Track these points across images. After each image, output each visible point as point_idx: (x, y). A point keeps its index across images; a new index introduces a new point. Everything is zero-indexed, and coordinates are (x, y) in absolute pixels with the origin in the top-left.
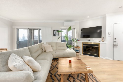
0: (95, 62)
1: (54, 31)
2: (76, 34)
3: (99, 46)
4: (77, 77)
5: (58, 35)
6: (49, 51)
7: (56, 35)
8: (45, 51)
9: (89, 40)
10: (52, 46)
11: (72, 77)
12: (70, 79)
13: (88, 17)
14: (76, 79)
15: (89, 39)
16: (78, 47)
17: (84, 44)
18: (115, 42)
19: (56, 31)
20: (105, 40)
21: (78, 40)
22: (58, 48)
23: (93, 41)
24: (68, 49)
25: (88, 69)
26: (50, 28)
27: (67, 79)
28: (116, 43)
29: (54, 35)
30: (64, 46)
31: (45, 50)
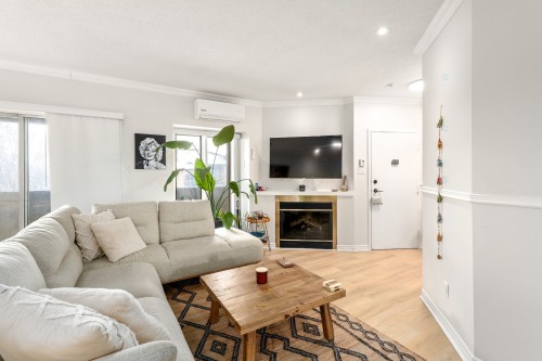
0: (326, 267)
1: (139, 138)
2: (251, 158)
3: (333, 210)
4: (290, 332)
5: (163, 161)
6: (126, 253)
7: (152, 163)
8: (102, 256)
9: (302, 188)
10: (136, 225)
11: (273, 337)
12: (269, 348)
13: (300, 95)
14: (292, 339)
15: (301, 181)
16: (261, 217)
17: (283, 205)
18: (376, 191)
19: (148, 140)
20: (350, 185)
21: (260, 189)
22: (172, 230)
23: (314, 189)
24: (222, 232)
25: (332, 287)
26: (117, 123)
27: (261, 351)
28: (376, 196)
29: (140, 162)
30: (203, 219)
31: (100, 249)
